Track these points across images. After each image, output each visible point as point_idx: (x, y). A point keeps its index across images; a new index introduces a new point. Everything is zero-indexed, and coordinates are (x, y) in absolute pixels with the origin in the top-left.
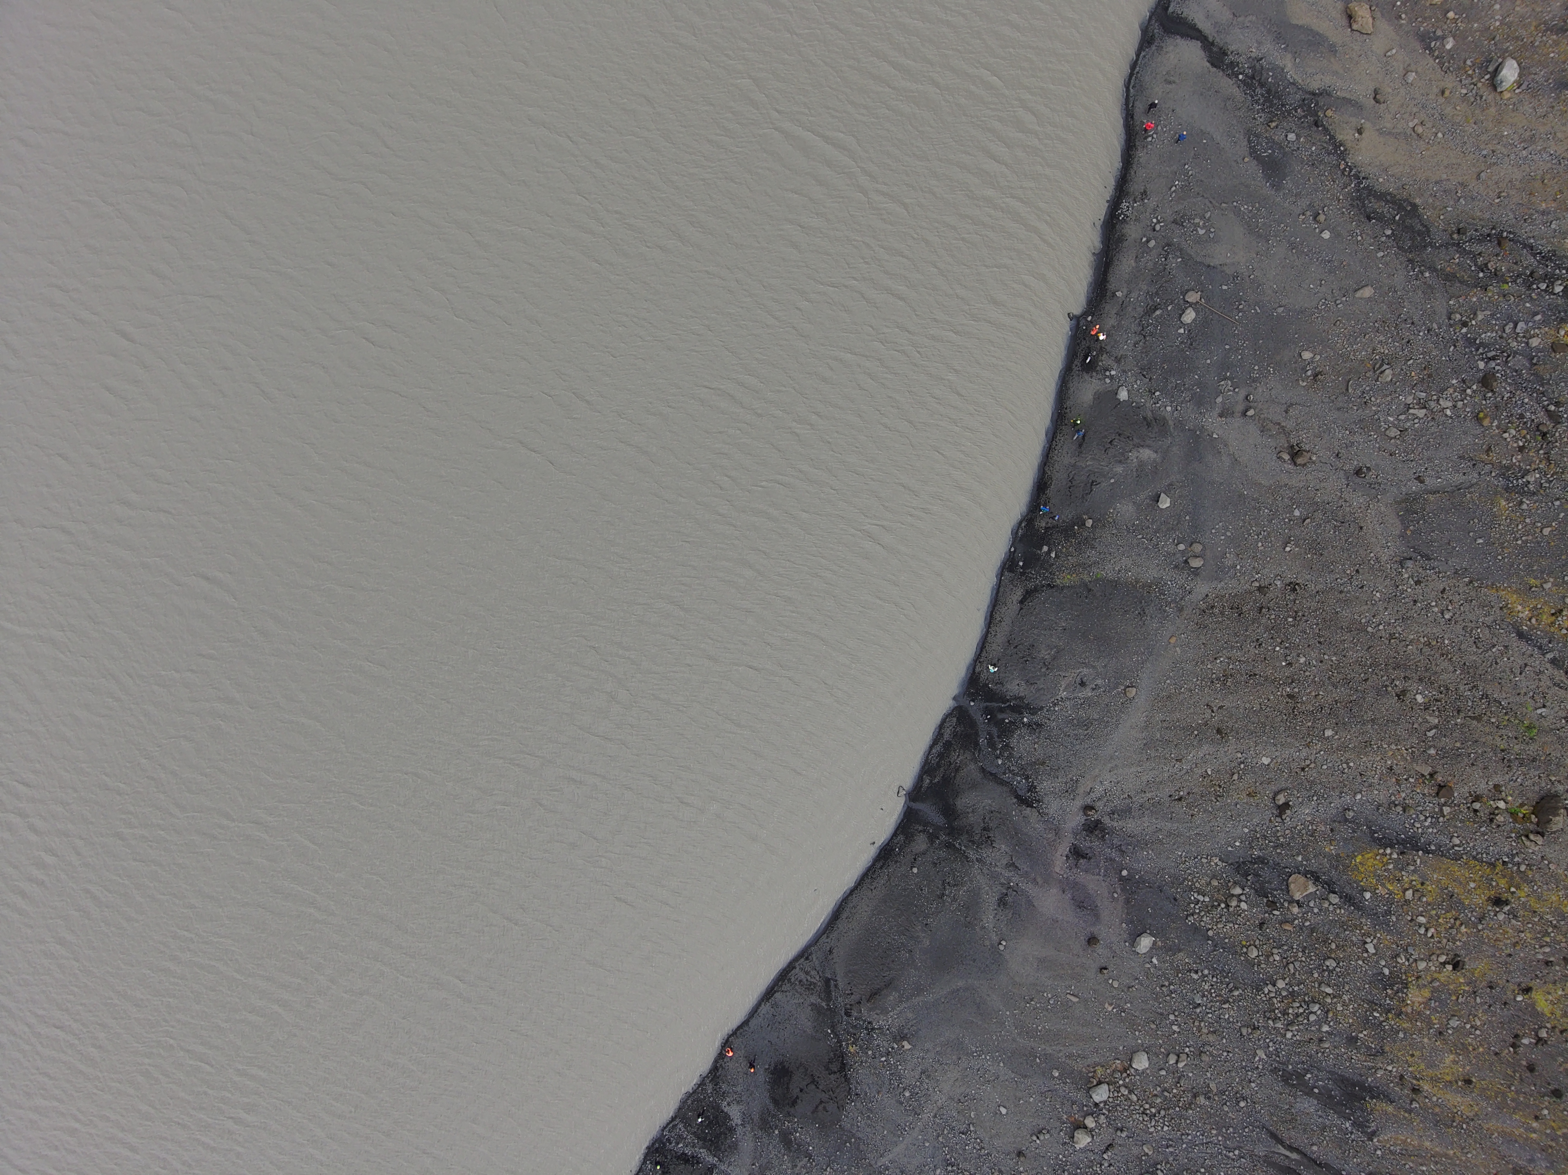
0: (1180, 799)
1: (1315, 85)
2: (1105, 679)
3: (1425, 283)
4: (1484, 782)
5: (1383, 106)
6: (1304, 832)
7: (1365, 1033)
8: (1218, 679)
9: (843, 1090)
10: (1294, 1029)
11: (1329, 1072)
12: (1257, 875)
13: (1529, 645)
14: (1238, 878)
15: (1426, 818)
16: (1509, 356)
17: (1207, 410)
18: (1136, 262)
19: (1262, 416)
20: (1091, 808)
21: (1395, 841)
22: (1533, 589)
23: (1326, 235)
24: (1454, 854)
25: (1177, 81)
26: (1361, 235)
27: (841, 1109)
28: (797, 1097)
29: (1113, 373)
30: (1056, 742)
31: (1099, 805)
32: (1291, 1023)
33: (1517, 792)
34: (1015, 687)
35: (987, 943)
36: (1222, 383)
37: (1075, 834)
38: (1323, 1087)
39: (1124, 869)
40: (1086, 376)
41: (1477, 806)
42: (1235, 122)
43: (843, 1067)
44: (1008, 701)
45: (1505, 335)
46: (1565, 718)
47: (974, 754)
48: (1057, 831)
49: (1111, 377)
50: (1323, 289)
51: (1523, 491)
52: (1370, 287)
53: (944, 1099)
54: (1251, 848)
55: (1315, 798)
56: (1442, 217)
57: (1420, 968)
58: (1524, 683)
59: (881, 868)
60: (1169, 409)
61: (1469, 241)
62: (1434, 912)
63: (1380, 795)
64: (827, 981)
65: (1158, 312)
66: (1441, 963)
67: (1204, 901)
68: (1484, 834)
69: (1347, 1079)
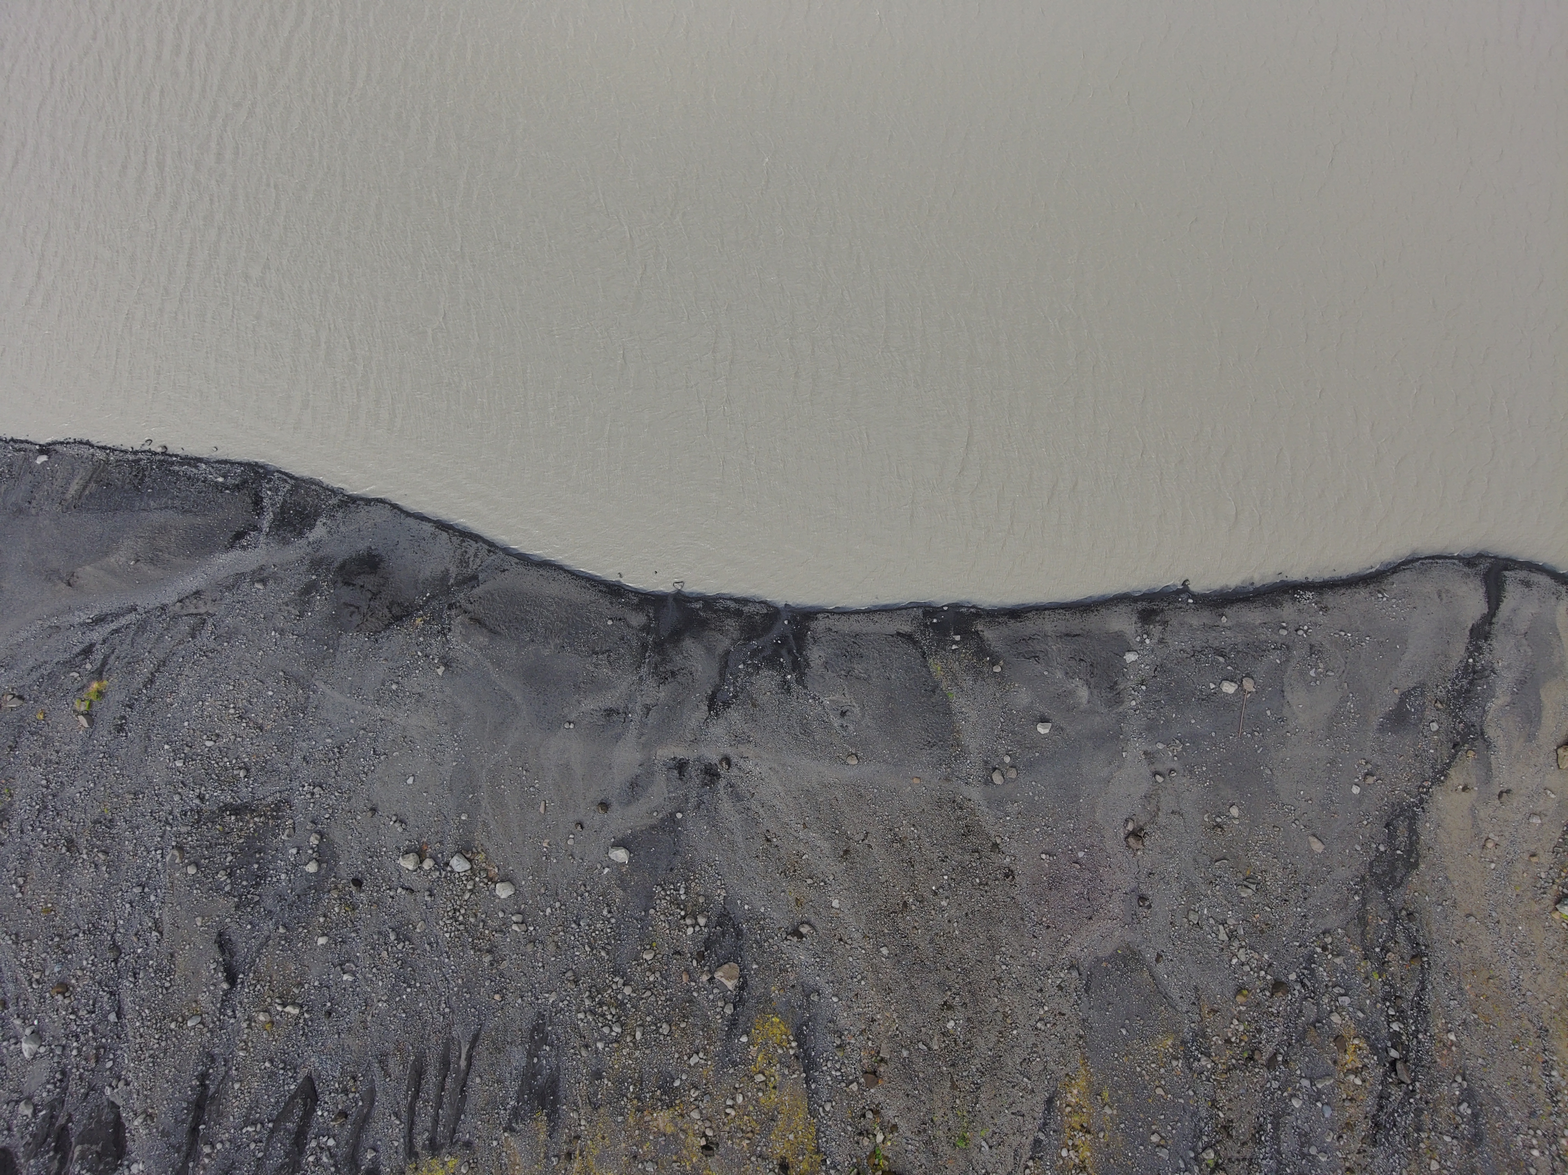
0: (768, 840)
1: (1491, 731)
2: (856, 731)
3: (1347, 899)
4: (895, 1113)
5: (1497, 802)
6: (782, 962)
7: (610, 1084)
8: (896, 835)
9: (377, 625)
10: (589, 1017)
11: (558, 1067)
12: (723, 934)
13: (1044, 1113)
14: (714, 919)
15: (839, 1070)
16: (1312, 998)
17: (1146, 738)
18: (1260, 624)
19: (1160, 791)
20: (729, 764)
21: (805, 1047)
22: (1099, 1097)
23: (1356, 790)
24: (815, 1110)
25: (1444, 602)
26: (1368, 823)
27: (358, 629)
28: (354, 585)
29: (1148, 641)
30: (779, 710)
31: (734, 771)
32: (593, 1013)
33: (897, 1149)
34: (816, 655)
35: (566, 710)
36: (1177, 742)
37: (698, 759)
38: (542, 1066)
39: (682, 813)
40: (1134, 619)
41: (870, 1115)
42: (1427, 668)
43: (398, 619)
44: (801, 654)
45: (1330, 989)
46: (987, 1172)
47: (739, 640)
48: (695, 741)
49: (1143, 642)
50: (1304, 804)
51: (1188, 1058)
52: (1323, 847)
53: (401, 722)
54: (748, 921)
55: (818, 960)
56: (1416, 894)
57: (692, 1114)
58: (1005, 1119)
59: (600, 591)
60: (1134, 703)
61: (1405, 928)
62: (751, 1108)
63: (844, 1020)
64: (475, 577)
65: (1221, 659)
66: (704, 1133)
67: (680, 895)
68: (844, 1131)
69: (556, 1086)
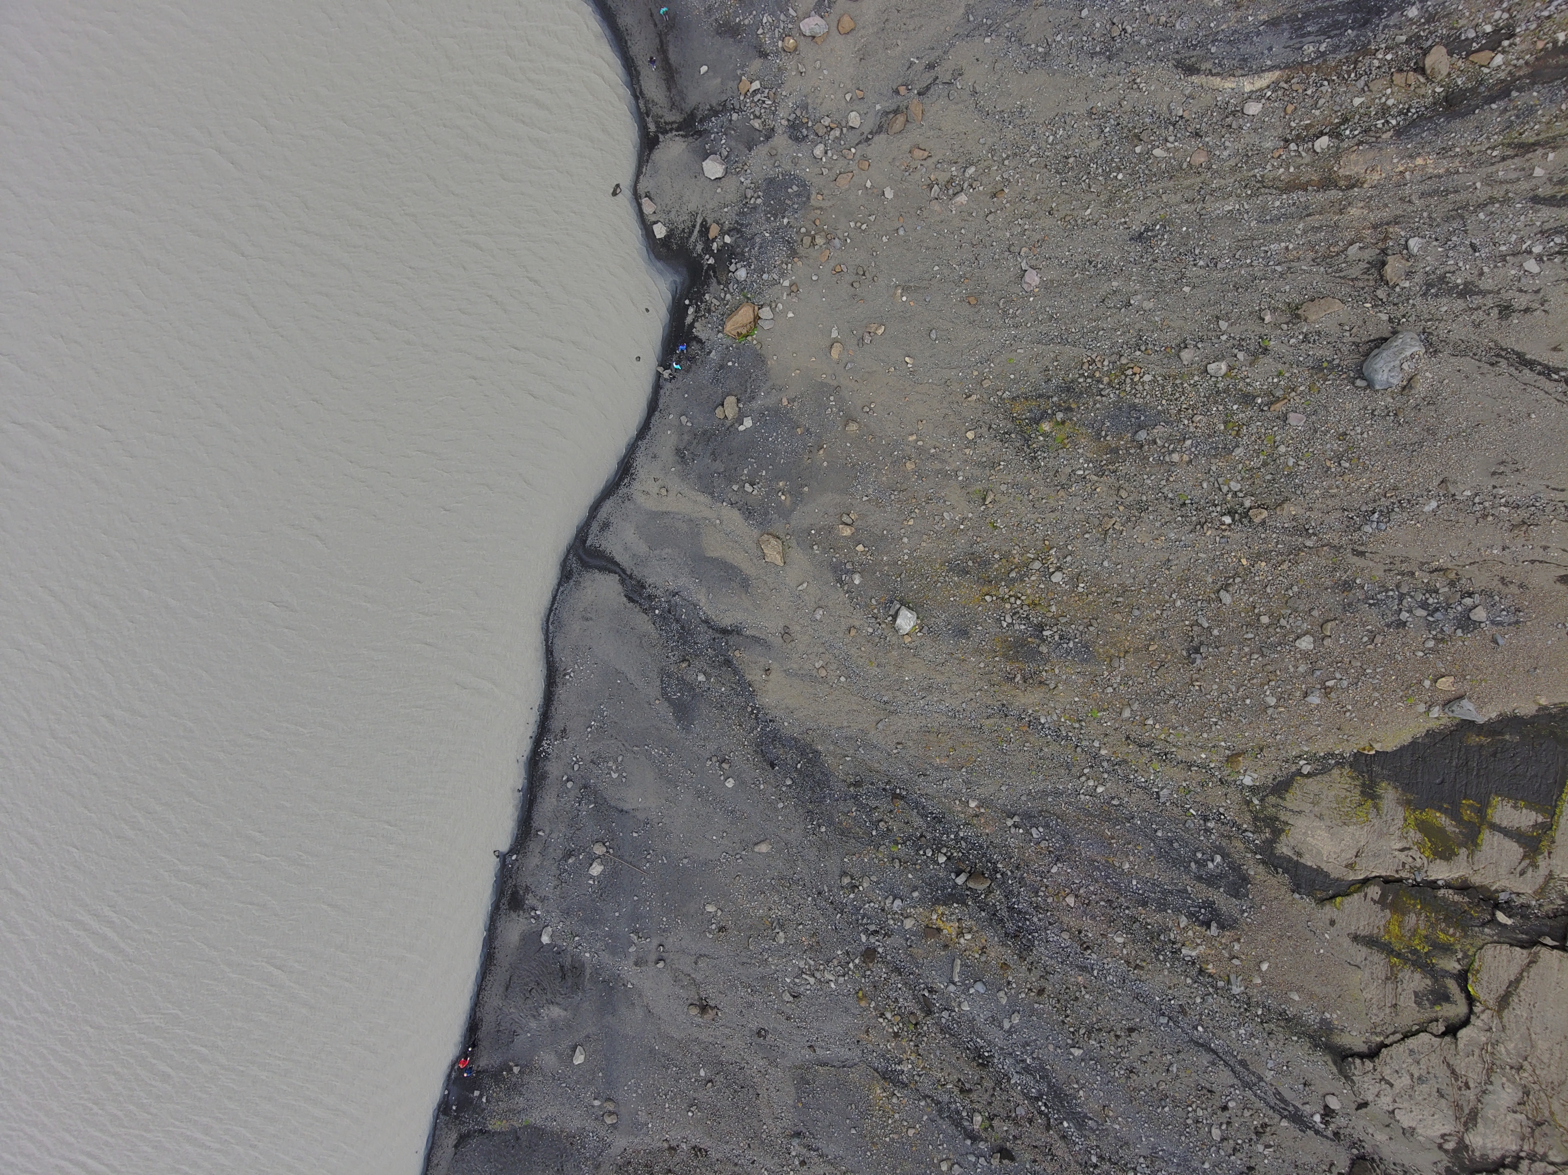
1: (727, 621)
3: (821, 838)
5: (790, 645)
16: (886, 933)
17: (623, 958)
18: (557, 801)
19: (674, 966)
23: (730, 784)
25: (594, 618)
26: (764, 783)
29: (538, 912)
36: (633, 934)
40: (514, 915)
42: (649, 661)
45: (886, 909)
49: (536, 917)
50: (725, 841)
51: (897, 1080)
52: (767, 842)
56: (841, 767)
60: (587, 955)
61: (866, 793)
65: (573, 859)
